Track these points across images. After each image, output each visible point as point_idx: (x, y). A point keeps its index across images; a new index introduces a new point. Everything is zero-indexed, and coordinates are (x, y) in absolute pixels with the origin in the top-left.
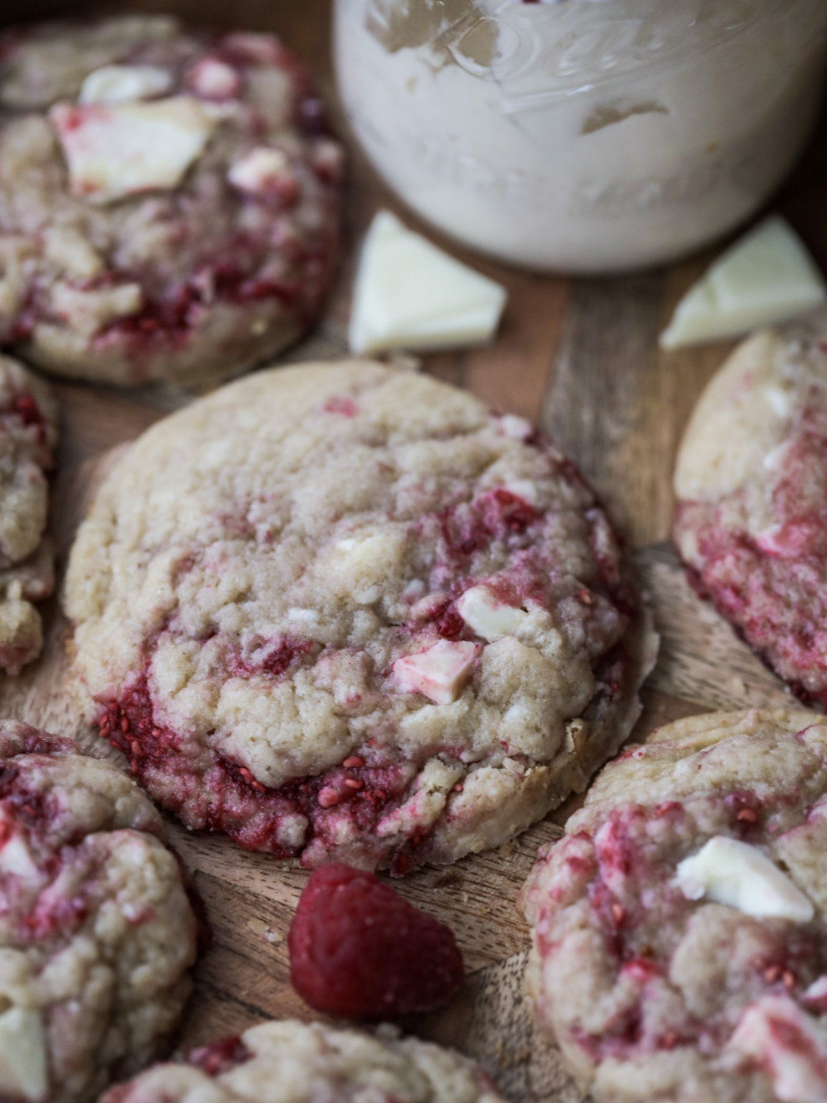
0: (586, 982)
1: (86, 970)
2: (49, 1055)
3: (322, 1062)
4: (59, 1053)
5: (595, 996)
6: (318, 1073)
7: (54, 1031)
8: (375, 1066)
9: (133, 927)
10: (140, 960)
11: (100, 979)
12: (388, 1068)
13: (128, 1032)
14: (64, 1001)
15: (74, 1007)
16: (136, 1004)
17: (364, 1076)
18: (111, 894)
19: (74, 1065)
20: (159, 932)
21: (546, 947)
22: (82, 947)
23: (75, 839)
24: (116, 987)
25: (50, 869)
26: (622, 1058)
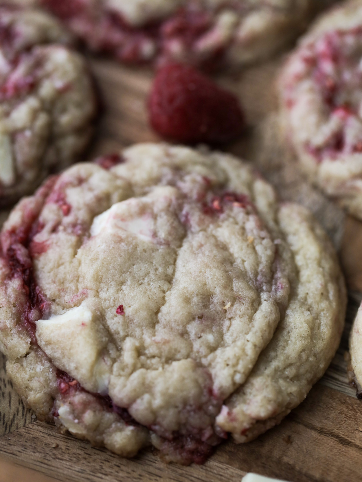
0: (313, 119)
1: (35, 114)
2: (14, 160)
3: (167, 160)
4: (20, 158)
5: (318, 125)
6: (164, 165)
7: (17, 147)
8: (195, 163)
9: (61, 93)
10: (64, 110)
11: (42, 120)
12: (204, 164)
13: (58, 151)
14: (22, 130)
15: (28, 134)
16: (63, 135)
17: (190, 168)
18: (48, 76)
19: (29, 165)
20: (75, 96)
21: (290, 104)
22: (32, 103)
23: (28, 48)
24: (51, 125)
25: (14, 63)
26: (334, 158)
